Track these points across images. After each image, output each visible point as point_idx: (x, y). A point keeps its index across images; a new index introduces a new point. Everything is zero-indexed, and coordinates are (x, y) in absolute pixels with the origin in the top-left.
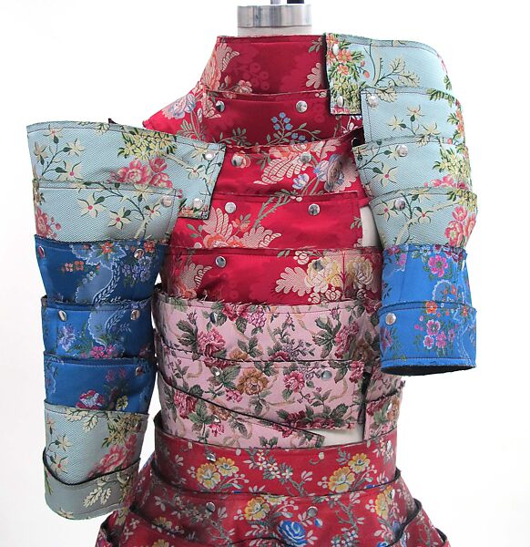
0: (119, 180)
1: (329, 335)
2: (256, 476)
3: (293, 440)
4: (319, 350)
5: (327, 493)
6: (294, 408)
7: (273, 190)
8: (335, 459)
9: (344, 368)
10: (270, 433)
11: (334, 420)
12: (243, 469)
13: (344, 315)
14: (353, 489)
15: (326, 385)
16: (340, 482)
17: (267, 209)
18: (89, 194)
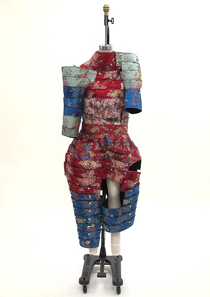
0: (80, 77)
1: (115, 104)
2: (102, 130)
3: (109, 123)
4: (114, 106)
5: (115, 133)
6: (109, 117)
7: (106, 79)
8: (116, 127)
9: (118, 110)
10: (105, 121)
11: (116, 120)
12: (100, 128)
13: (118, 101)
14: (119, 133)
15: (115, 113)
16: (117, 132)
17: (105, 82)
18: (75, 79)
